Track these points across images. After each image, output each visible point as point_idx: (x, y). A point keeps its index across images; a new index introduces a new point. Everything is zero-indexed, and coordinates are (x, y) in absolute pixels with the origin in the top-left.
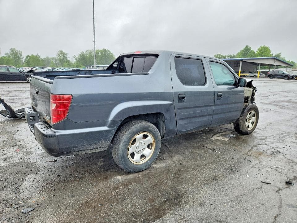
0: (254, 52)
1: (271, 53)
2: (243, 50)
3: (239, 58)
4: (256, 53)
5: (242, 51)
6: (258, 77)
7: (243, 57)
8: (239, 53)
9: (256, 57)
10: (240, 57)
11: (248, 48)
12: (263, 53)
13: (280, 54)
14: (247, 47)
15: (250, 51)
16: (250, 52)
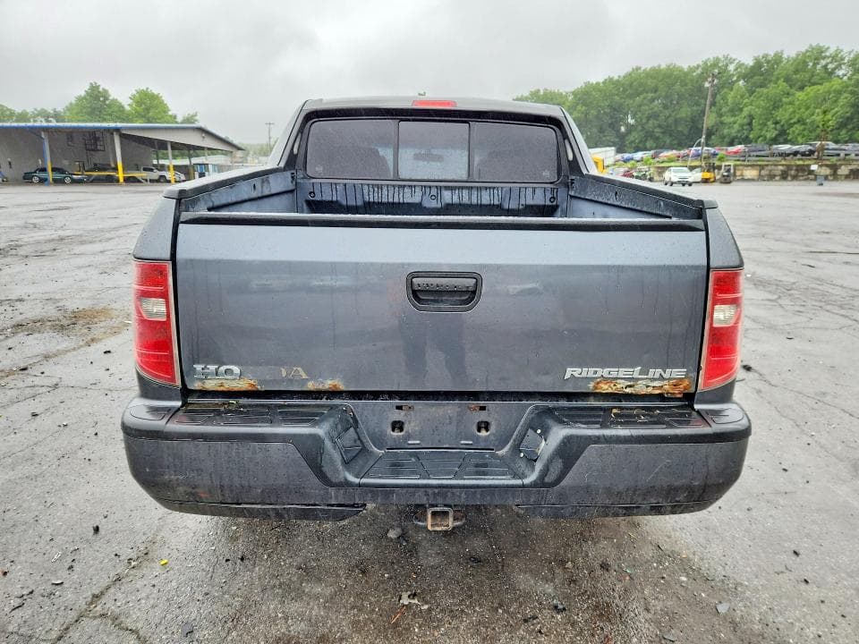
0: (123, 107)
1: (170, 113)
2: (84, 98)
3: (79, 121)
4: (128, 108)
5: (80, 99)
6: (173, 181)
7: (91, 121)
8: (71, 104)
9: (132, 122)
10: (81, 118)
11: (99, 92)
12: (148, 110)
13: (193, 116)
14: (94, 88)
15: (107, 102)
16: (109, 106)
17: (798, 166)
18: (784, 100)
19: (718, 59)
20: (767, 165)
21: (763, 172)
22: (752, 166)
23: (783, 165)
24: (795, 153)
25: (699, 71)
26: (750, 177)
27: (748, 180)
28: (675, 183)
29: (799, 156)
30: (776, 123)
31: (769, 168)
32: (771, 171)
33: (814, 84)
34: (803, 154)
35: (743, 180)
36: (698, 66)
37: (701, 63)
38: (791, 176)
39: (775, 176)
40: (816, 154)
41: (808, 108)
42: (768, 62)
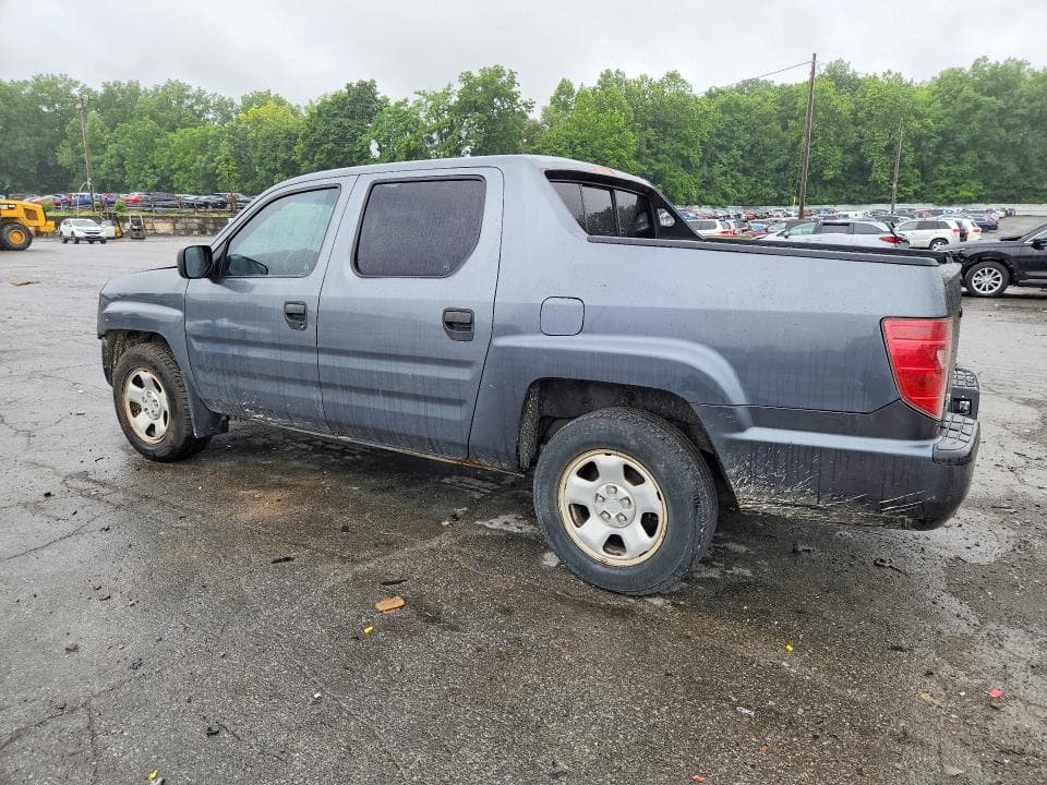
17: (214, 219)
18: (157, 140)
19: (54, 78)
20: (180, 218)
21: (178, 226)
22: (163, 218)
23: (198, 218)
24: (206, 205)
25: (28, 90)
26: (163, 231)
27: (163, 235)
28: (82, 239)
29: (210, 209)
30: (154, 167)
31: (183, 220)
32: (186, 224)
33: (185, 126)
34: (215, 206)
35: (156, 234)
36: (26, 83)
37: (30, 79)
38: (211, 230)
39: (192, 230)
40: (229, 206)
41: (187, 153)
42: (123, 92)
